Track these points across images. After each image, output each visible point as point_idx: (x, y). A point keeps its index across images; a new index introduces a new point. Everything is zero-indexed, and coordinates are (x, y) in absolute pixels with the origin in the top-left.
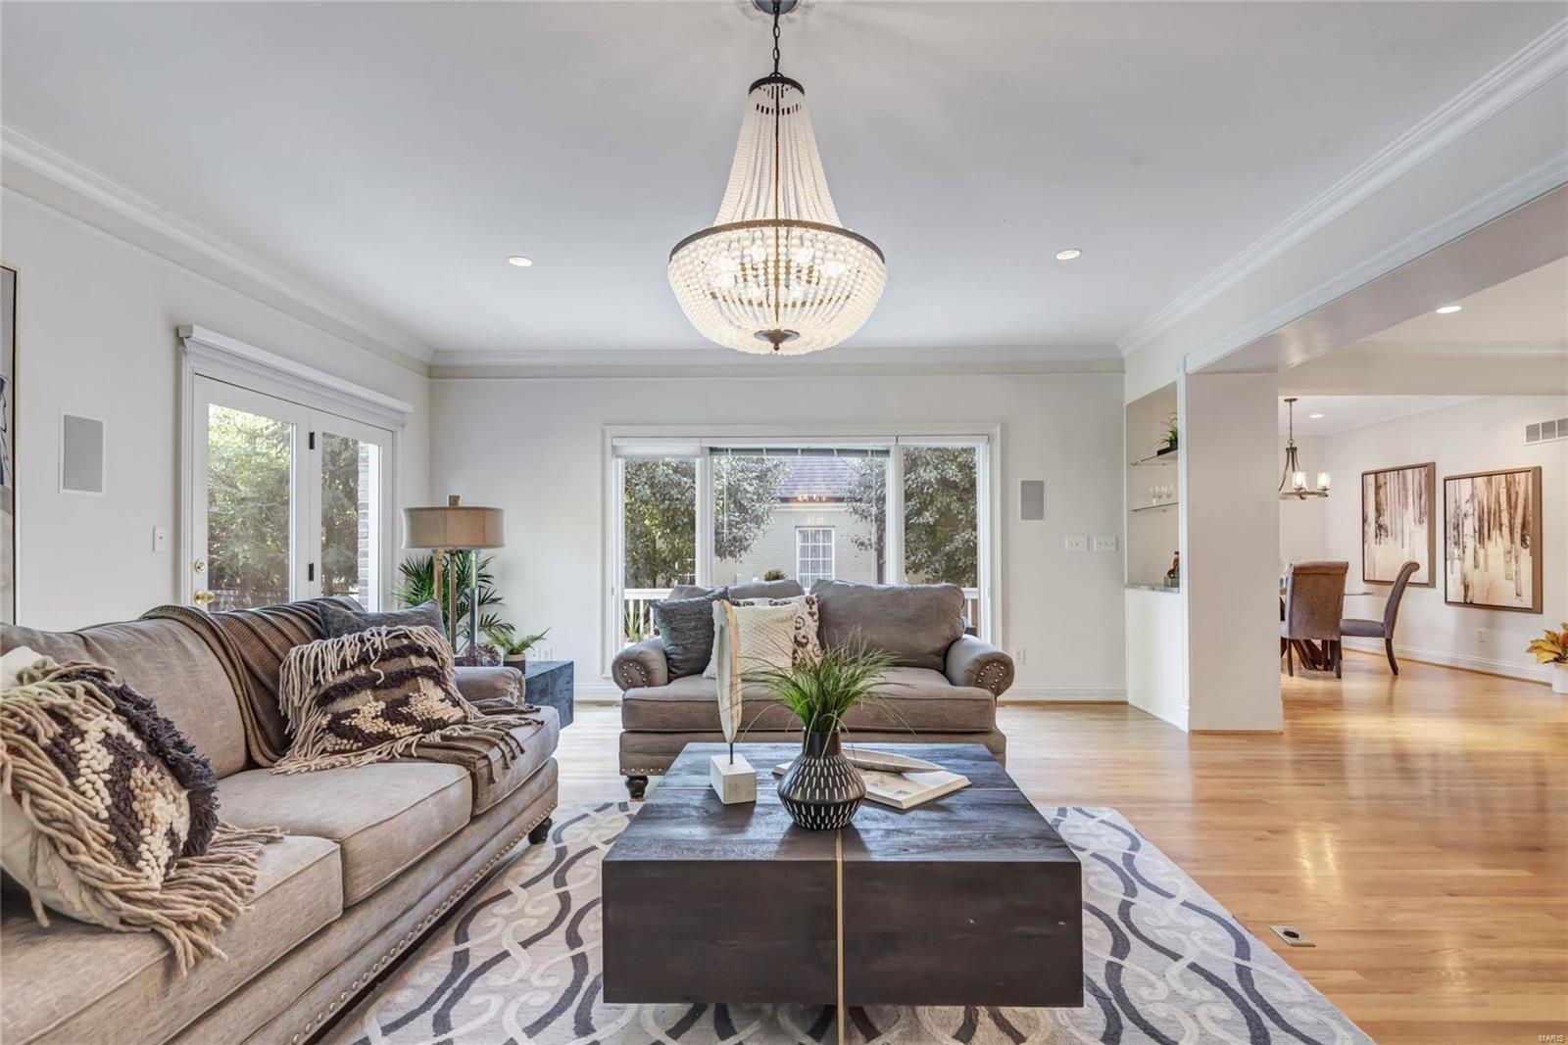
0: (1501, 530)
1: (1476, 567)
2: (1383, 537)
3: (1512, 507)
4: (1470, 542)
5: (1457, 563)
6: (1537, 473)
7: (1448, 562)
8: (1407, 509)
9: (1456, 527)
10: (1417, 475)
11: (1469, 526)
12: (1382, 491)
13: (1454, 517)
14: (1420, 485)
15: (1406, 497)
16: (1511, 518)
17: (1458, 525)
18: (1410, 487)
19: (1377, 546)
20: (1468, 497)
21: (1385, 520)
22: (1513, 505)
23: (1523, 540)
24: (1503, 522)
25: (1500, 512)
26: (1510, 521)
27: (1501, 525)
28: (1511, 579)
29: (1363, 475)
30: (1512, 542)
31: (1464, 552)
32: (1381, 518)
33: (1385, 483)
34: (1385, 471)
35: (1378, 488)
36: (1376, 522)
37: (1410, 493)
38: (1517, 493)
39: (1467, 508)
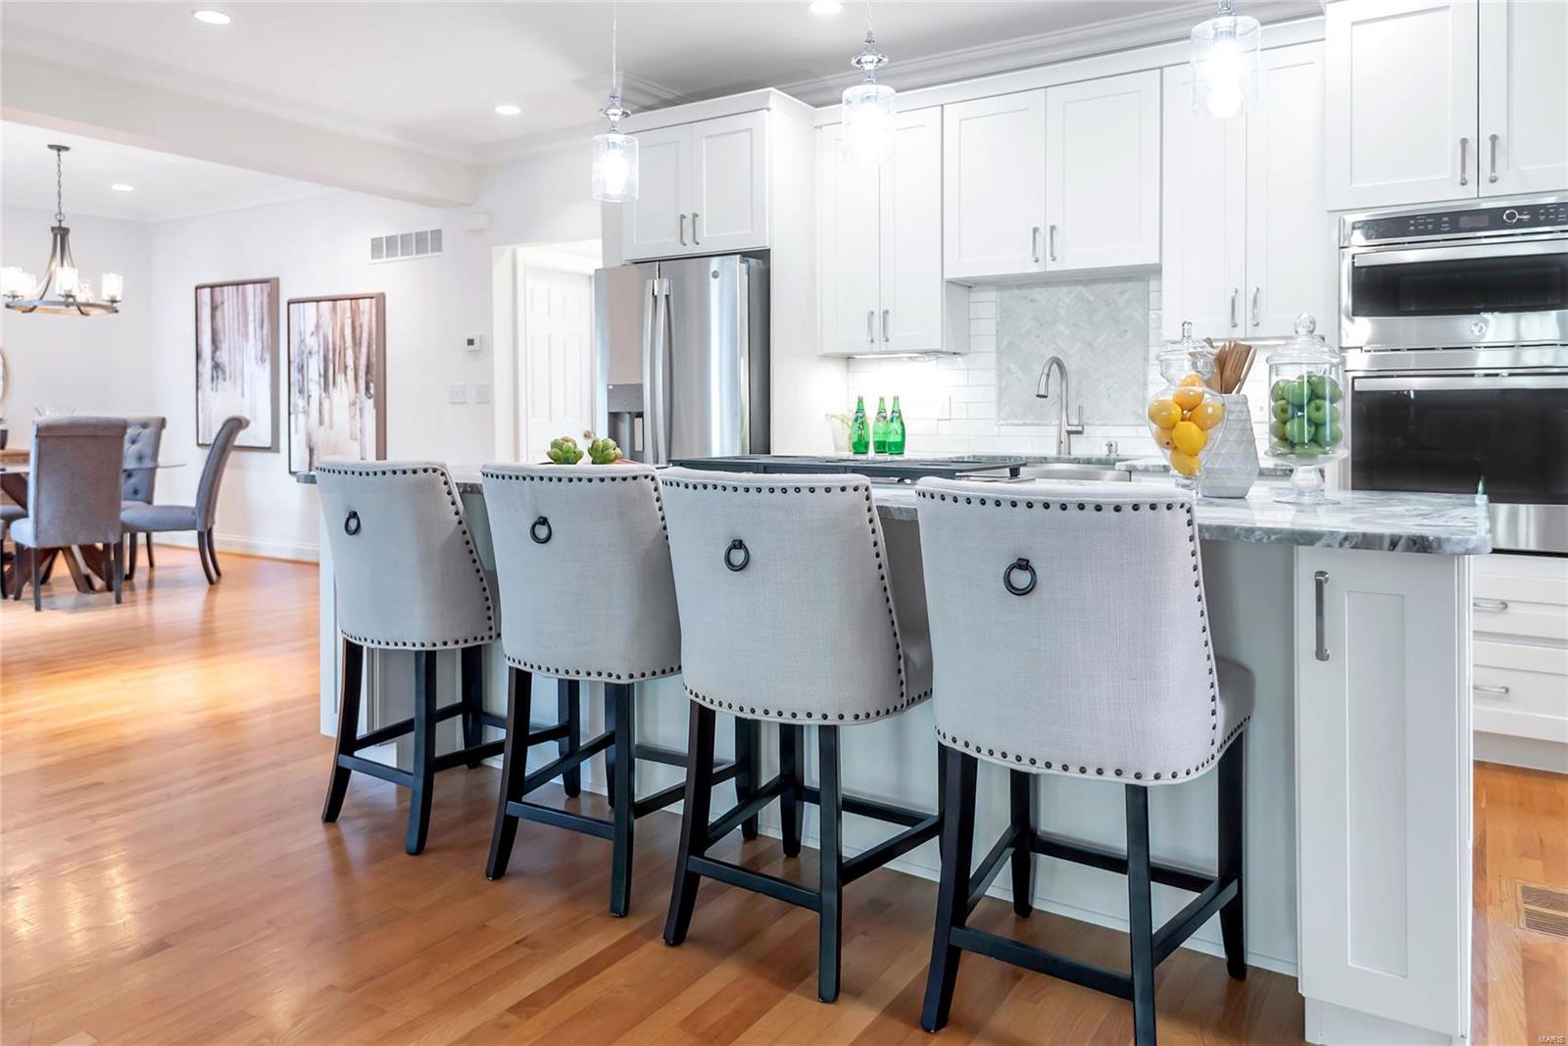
0: (346, 375)
1: (321, 423)
2: (220, 380)
3: (357, 344)
4: (315, 388)
5: (301, 417)
6: (380, 300)
7: (293, 417)
8: (247, 341)
9: (301, 369)
10: (258, 292)
11: (314, 367)
12: (219, 313)
13: (299, 355)
14: (262, 309)
15: (246, 325)
16: (356, 359)
17: (302, 366)
18: (251, 310)
19: (213, 394)
20: (313, 329)
21: (223, 356)
22: (358, 341)
23: (367, 389)
24: (348, 364)
25: (345, 350)
26: (355, 363)
27: (346, 367)
28: (356, 439)
29: (197, 288)
30: (357, 390)
31: (309, 403)
32: (218, 353)
33: (223, 303)
34: (221, 285)
35: (214, 309)
36: (213, 359)
37: (251, 318)
38: (361, 325)
39: (312, 342)
